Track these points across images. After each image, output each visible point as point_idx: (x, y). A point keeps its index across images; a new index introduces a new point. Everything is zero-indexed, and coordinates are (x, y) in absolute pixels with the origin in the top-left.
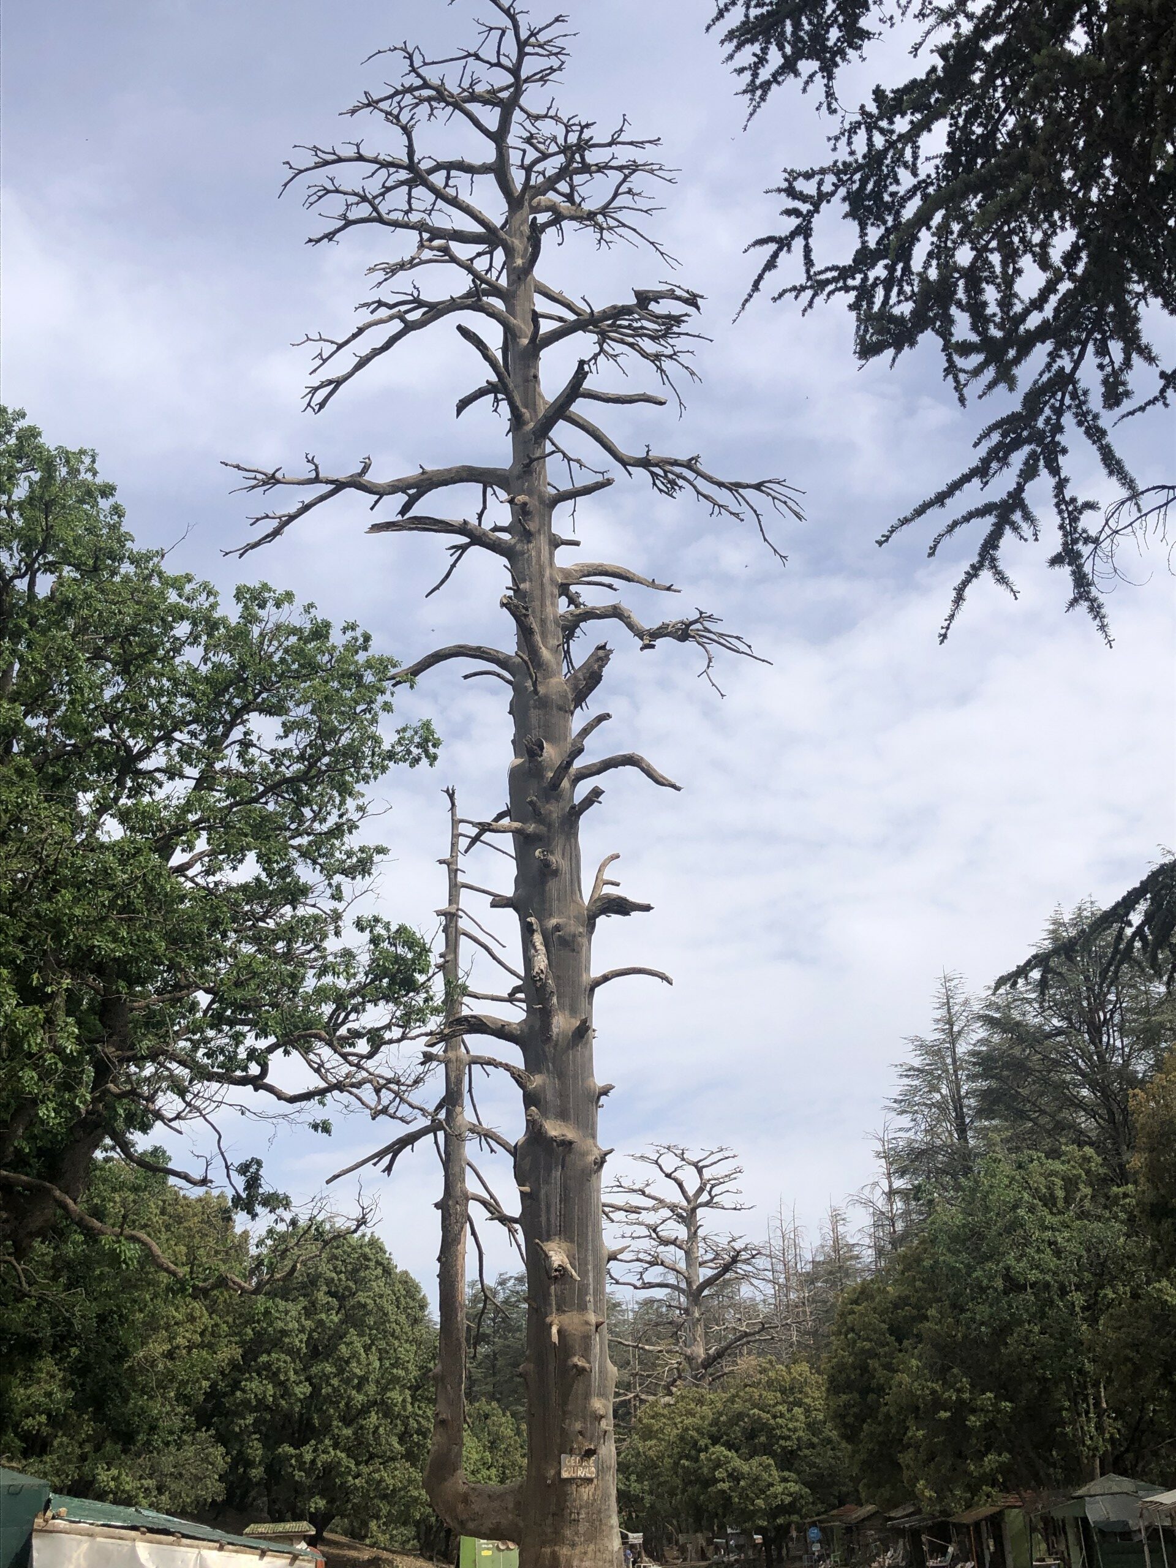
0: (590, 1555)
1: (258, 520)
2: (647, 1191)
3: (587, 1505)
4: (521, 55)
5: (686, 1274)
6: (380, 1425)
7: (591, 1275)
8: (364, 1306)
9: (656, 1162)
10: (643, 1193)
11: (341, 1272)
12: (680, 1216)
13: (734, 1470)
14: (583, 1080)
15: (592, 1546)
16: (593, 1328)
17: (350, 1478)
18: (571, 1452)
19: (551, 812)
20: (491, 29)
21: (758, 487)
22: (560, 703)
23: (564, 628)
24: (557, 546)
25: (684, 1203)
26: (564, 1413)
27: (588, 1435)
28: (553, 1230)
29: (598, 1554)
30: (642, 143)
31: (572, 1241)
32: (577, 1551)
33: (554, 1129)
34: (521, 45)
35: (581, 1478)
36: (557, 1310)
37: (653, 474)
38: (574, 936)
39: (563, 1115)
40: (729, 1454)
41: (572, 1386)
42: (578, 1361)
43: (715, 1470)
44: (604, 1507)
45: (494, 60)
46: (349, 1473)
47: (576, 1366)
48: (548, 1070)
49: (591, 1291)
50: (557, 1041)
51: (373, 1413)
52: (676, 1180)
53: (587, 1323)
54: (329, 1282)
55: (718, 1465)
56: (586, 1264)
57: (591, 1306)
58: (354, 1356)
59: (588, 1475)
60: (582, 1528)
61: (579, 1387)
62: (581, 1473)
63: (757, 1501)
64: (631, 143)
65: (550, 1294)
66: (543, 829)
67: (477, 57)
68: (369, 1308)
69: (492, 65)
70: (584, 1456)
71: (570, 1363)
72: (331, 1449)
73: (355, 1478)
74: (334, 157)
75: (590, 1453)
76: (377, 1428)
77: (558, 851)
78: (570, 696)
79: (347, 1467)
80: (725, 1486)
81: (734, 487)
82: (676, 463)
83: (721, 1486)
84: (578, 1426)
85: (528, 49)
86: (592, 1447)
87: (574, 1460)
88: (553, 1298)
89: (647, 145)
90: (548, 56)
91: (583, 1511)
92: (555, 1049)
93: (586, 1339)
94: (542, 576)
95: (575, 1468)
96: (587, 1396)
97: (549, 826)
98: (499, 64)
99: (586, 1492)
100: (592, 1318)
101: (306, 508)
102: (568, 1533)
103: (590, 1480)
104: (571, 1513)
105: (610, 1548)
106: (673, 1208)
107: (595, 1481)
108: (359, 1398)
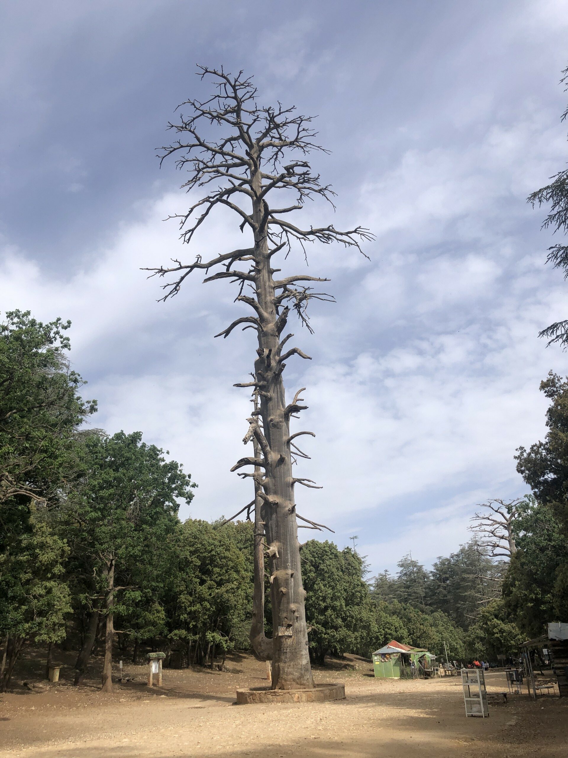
0: (292, 666)
1: (165, 286)
2: (490, 518)
3: (290, 646)
4: (235, 91)
5: (510, 550)
6: (332, 614)
7: (289, 555)
8: (323, 570)
9: (490, 506)
10: (489, 519)
11: (316, 557)
12: (505, 527)
13: (501, 629)
14: (284, 478)
15: (292, 663)
16: (290, 576)
17: (323, 635)
18: (282, 626)
19: (268, 376)
20: (220, 84)
21: (355, 231)
22: (272, 333)
23: (275, 304)
24: (272, 273)
25: (506, 522)
26: (280, 610)
27: (289, 618)
28: (274, 539)
29: (295, 666)
30: (290, 110)
31: (280, 542)
32: (286, 665)
33: (271, 498)
34: (234, 87)
35: (286, 636)
36: (276, 569)
37: (317, 236)
38: (278, 422)
39: (275, 493)
40: (499, 622)
41: (281, 600)
42: (284, 590)
43: (494, 628)
44: (297, 647)
45: (226, 96)
46: (323, 633)
47: (282, 591)
48: (270, 476)
49: (290, 561)
50: (271, 465)
51: (329, 610)
52: (500, 513)
53: (287, 574)
54: (311, 562)
55: (495, 627)
56: (287, 551)
57: (289, 567)
58: (320, 589)
59: (289, 635)
60: (288, 655)
61: (284, 600)
62: (287, 633)
63: (512, 642)
64: (287, 111)
65: (273, 564)
66: (265, 383)
67: (219, 97)
68: (325, 570)
69: (226, 98)
70: (287, 627)
71: (280, 590)
72: (315, 624)
73: (325, 634)
74: (173, 149)
75: (289, 626)
76: (331, 616)
77: (272, 391)
78: (275, 330)
79: (322, 631)
80: (498, 635)
81: (347, 234)
82: (323, 230)
83: (496, 635)
84: (285, 615)
85: (237, 88)
86: (291, 623)
87: (284, 628)
88: (274, 565)
89: (292, 110)
90: (245, 88)
91: (288, 649)
92: (271, 467)
93: (287, 580)
94: (265, 285)
95: (284, 632)
96: (288, 603)
97: (268, 381)
98: (228, 97)
99: (289, 641)
100: (290, 572)
101: (182, 278)
102: (283, 657)
103: (291, 637)
104: (284, 650)
105: (301, 663)
106: (501, 524)
107: (293, 637)
108: (323, 605)
